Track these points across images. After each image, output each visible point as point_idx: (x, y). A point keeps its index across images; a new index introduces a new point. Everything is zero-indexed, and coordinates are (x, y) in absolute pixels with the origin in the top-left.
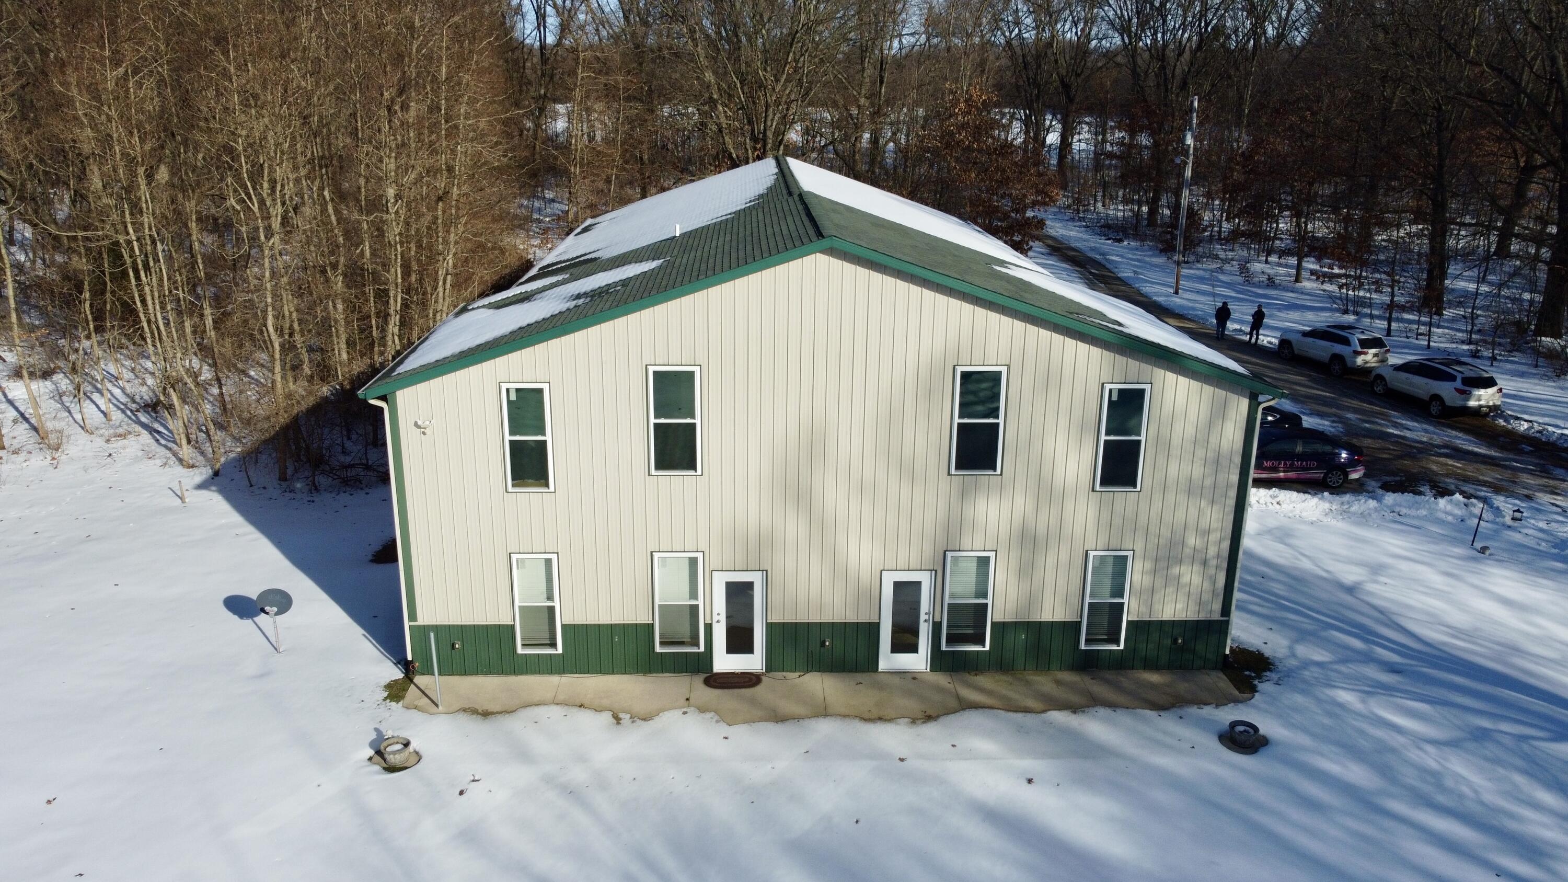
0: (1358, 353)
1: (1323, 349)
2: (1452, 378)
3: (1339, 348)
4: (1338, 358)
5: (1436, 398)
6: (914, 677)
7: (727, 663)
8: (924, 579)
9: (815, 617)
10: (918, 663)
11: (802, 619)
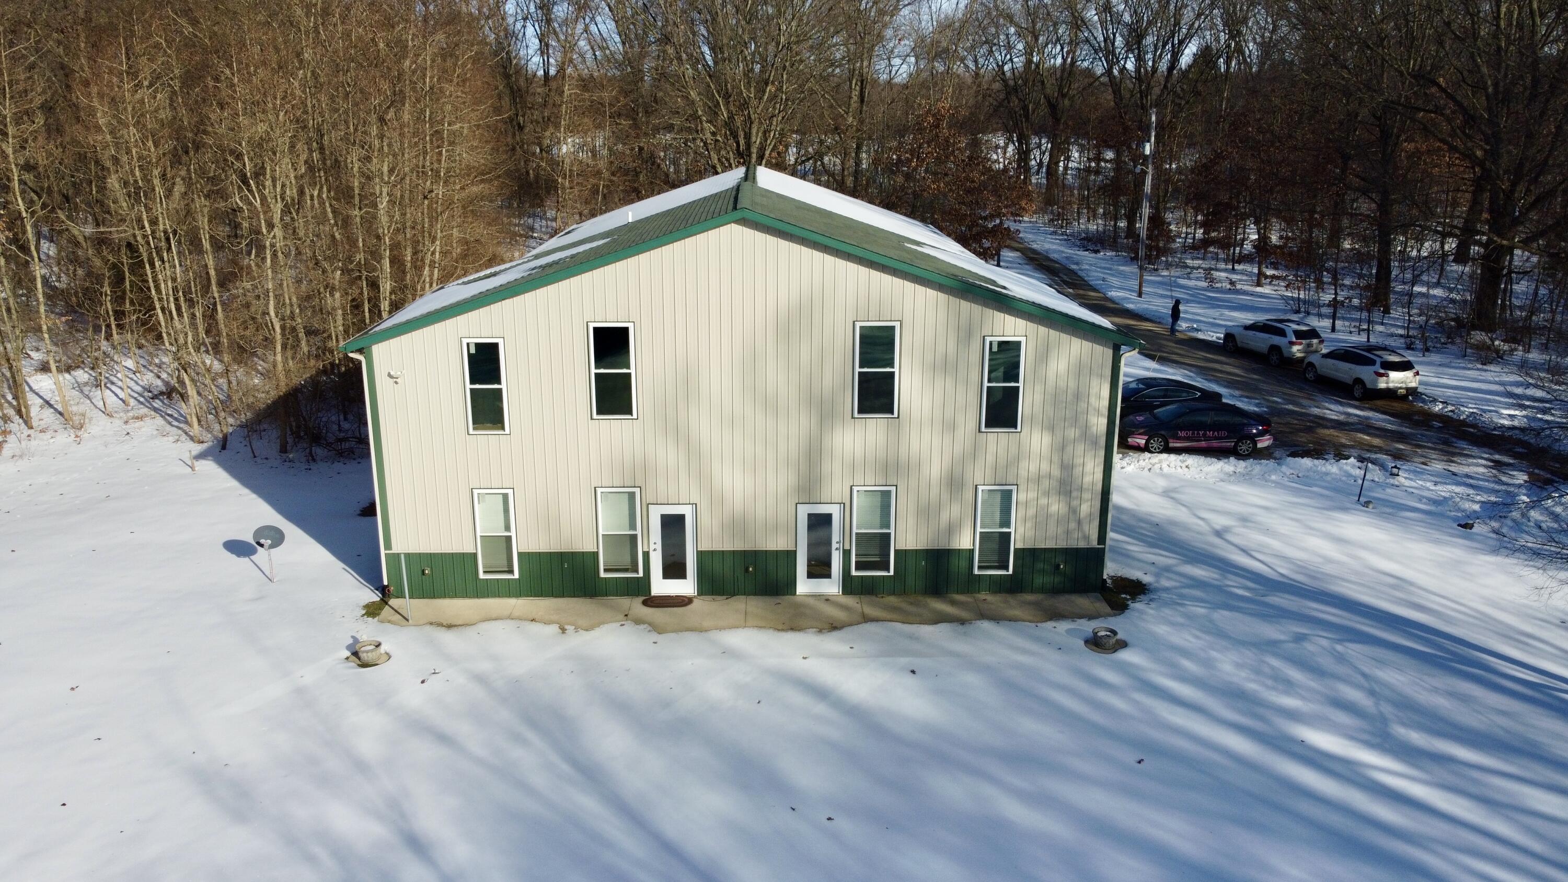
0: (1292, 343)
1: (1262, 341)
2: (1373, 363)
3: (1277, 340)
4: (1275, 349)
5: (1359, 381)
6: (827, 599)
7: (661, 586)
8: (834, 511)
9: (739, 546)
10: (831, 587)
11: (728, 547)
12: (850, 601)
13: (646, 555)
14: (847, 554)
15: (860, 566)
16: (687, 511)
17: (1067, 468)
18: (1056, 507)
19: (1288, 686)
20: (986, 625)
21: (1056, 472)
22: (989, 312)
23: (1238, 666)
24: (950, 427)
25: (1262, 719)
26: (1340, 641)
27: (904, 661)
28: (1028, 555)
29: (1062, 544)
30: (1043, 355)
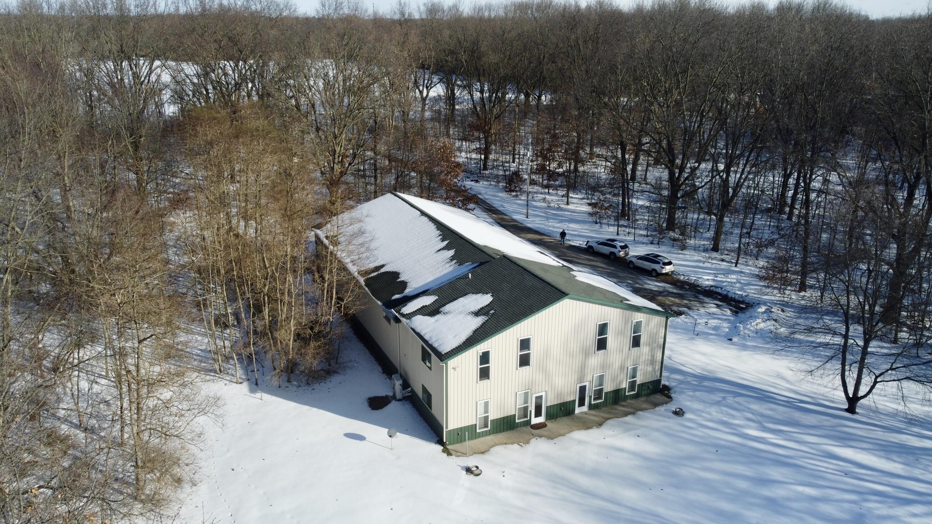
0: (620, 251)
1: (606, 250)
2: (659, 263)
3: (613, 250)
4: (612, 253)
5: (654, 270)
6: (586, 413)
7: (535, 421)
8: (587, 384)
9: (559, 402)
10: (585, 409)
11: (556, 403)
12: (593, 412)
13: (531, 411)
14: (590, 397)
15: (595, 399)
16: (543, 394)
17: (653, 356)
18: (650, 369)
19: (733, 417)
20: (640, 413)
21: (650, 358)
22: (634, 313)
23: (717, 412)
24: (621, 351)
25: (736, 430)
26: (734, 397)
27: (632, 432)
28: (642, 385)
29: (650, 380)
30: (648, 324)
